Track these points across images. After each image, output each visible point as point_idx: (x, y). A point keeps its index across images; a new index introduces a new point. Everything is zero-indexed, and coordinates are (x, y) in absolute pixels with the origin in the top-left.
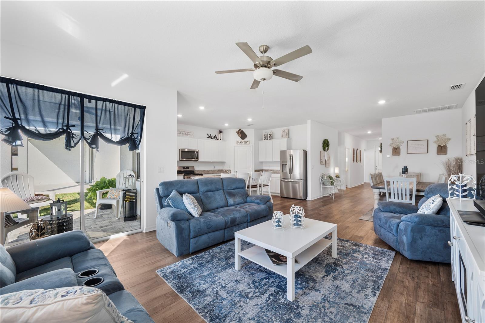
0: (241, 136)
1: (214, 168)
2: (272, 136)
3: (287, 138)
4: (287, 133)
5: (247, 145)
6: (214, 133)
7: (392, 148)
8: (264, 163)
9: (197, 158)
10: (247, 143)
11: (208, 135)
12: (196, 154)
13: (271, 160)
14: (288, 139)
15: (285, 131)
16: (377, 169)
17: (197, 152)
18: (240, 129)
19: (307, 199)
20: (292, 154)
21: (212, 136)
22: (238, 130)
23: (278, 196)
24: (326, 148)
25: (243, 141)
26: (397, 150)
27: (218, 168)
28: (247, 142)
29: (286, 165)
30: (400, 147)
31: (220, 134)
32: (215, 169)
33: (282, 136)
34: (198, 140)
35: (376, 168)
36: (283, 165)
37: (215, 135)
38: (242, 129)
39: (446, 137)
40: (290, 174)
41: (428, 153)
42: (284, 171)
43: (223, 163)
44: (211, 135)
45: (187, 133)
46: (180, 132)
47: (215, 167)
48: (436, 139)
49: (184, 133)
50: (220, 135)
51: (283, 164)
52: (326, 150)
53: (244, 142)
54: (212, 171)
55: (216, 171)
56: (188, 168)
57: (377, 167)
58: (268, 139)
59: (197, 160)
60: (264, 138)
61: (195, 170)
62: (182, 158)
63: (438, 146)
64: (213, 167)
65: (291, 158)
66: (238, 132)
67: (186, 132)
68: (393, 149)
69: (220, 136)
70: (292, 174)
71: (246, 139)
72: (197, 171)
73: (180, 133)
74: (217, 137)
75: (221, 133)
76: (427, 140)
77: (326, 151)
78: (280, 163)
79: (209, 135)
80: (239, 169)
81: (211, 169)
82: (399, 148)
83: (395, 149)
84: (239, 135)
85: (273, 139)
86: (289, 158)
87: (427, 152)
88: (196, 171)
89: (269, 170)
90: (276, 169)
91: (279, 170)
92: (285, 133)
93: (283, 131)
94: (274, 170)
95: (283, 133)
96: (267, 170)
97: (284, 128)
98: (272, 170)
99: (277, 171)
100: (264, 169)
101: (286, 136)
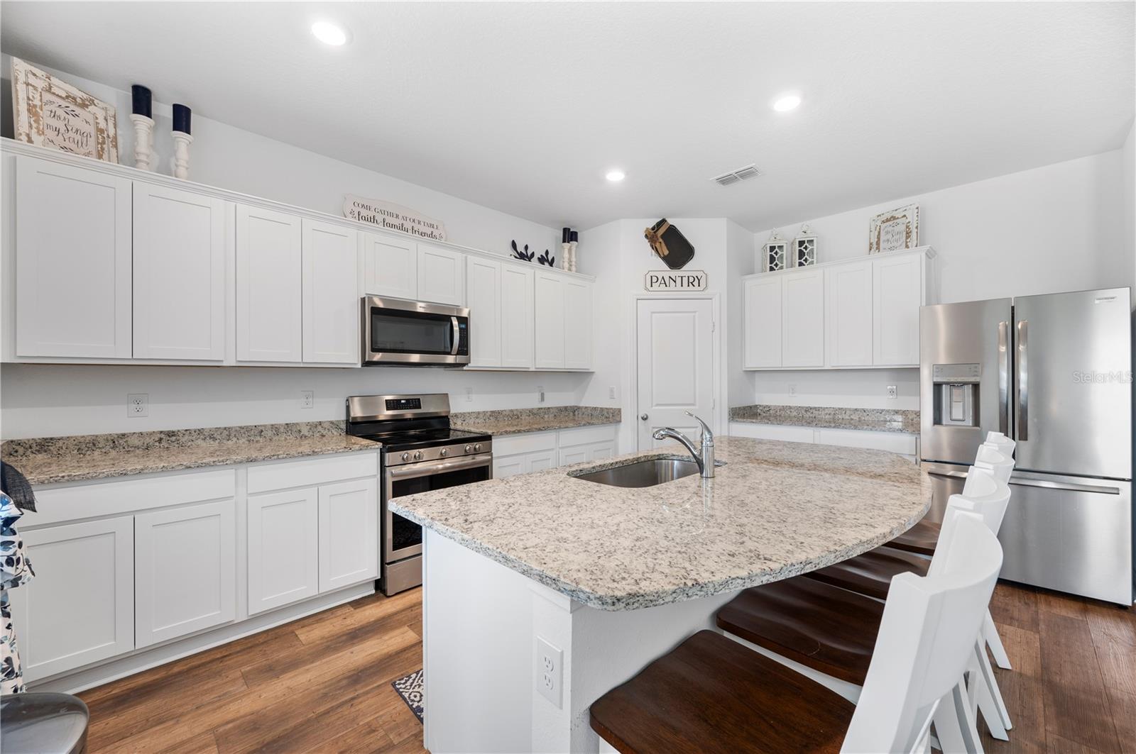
0: (666, 252)
1: (543, 399)
4: (915, 224)
5: (693, 292)
6: (543, 239)
8: (757, 374)
9: (464, 349)
10: (696, 283)
11: (514, 245)
12: (456, 329)
14: (926, 255)
15: (892, 218)
17: (464, 321)
18: (664, 221)
21: (533, 254)
22: (652, 223)
25: (675, 273)
27: (558, 398)
28: (694, 281)
31: (566, 245)
32: (545, 405)
34: (466, 257)
37: (547, 253)
38: (671, 221)
43: (579, 376)
44: (526, 247)
45: (408, 225)
46: (371, 214)
47: (545, 396)
49: (389, 220)
50: (570, 250)
53: (679, 280)
54: (532, 413)
55: (551, 416)
56: (414, 403)
58: (791, 265)
59: (460, 359)
60: (766, 265)
61: (453, 411)
62: (374, 350)
64: (537, 396)
66: (651, 236)
67: (405, 218)
69: (566, 255)
71: (690, 268)
72: (463, 414)
73: (373, 220)
74: (553, 259)
75: (574, 243)
79: (521, 249)
80: (657, 405)
81: (530, 407)
84: (658, 245)
88: (456, 415)
89: (790, 407)
90: (837, 406)
91: (852, 412)
92: (890, 229)
93: (883, 222)
94: (824, 409)
95: (881, 231)
96: (779, 406)
97: (886, 208)
98: (808, 410)
99: (840, 417)
100: (760, 406)
101: (907, 238)
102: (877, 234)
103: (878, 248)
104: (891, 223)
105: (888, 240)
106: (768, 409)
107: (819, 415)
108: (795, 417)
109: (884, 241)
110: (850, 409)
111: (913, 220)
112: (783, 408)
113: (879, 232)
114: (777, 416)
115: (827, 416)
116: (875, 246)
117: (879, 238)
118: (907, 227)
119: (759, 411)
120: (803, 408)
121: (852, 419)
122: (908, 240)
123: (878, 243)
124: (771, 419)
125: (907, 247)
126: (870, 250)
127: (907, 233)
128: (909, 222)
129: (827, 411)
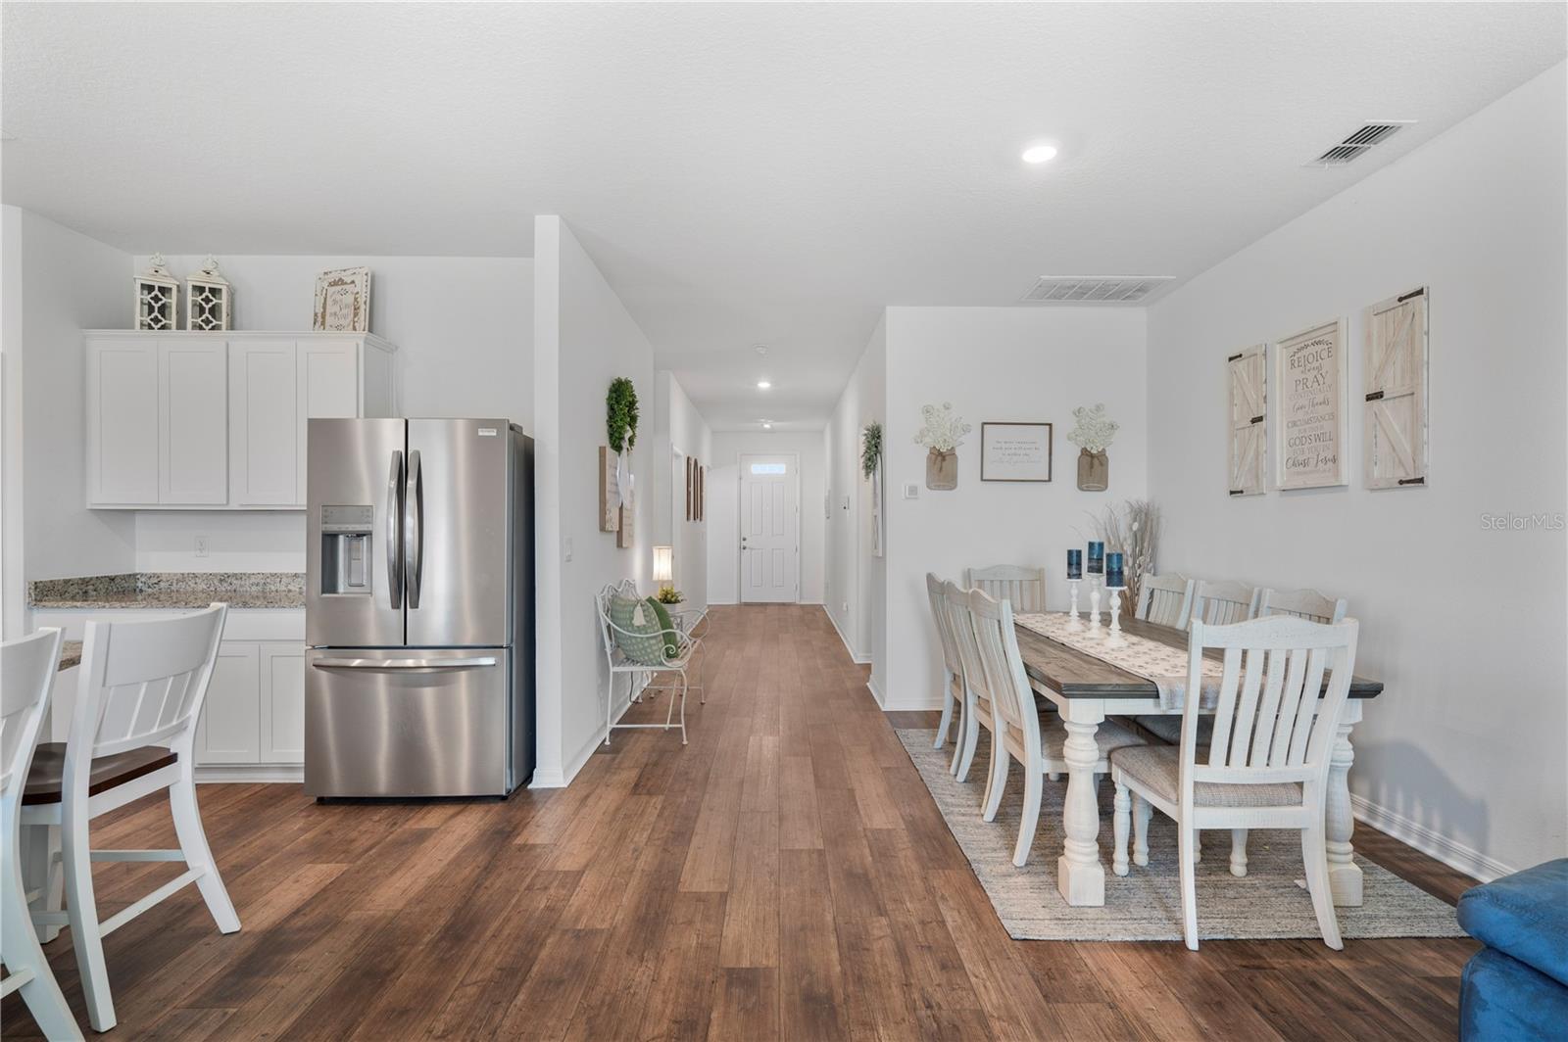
2: (224, 301)
3: (361, 334)
4: (364, 297)
7: (928, 452)
8: (138, 518)
13: (215, 499)
14: (366, 341)
15: (340, 282)
16: (744, 548)
19: (529, 778)
20: (418, 454)
23: (290, 790)
24: (626, 431)
26: (944, 464)
29: (360, 535)
30: (958, 452)
33: (320, 320)
35: (744, 543)
36: (330, 539)
39: (1104, 416)
40: (395, 605)
41: (1050, 480)
42: (342, 587)
48: (1076, 425)
51: (333, 528)
52: (625, 444)
57: (744, 539)
58: (181, 326)
60: (139, 316)
63: (1082, 454)
65: (411, 483)
68: (929, 458)
70: (415, 605)
76: (1050, 425)
77: (624, 451)
78: (303, 519)
82: (952, 453)
83: (940, 458)
85: (232, 327)
86: (393, 484)
87: (1047, 479)
89: (195, 576)
90: (268, 570)
91: (290, 580)
92: (339, 297)
93: (330, 285)
94: (250, 576)
95: (328, 299)
96: (175, 575)
97: (335, 263)
98: (224, 578)
99: (273, 588)
100: (142, 575)
101: (355, 317)
102: (323, 301)
103: (323, 323)
104: (339, 288)
105: (335, 314)
106: (157, 579)
107: (241, 586)
108: (203, 591)
109: (331, 314)
110: (287, 575)
111: (362, 290)
112: (183, 578)
113: (325, 299)
114: (172, 591)
115: (254, 588)
116: (320, 319)
117: (324, 308)
118: (356, 299)
119: (140, 585)
120: (215, 575)
121: (290, 591)
122: (356, 319)
123: (323, 317)
124: (162, 597)
125: (354, 329)
126: (315, 323)
127: (355, 309)
128: (358, 293)
129: (253, 580)
